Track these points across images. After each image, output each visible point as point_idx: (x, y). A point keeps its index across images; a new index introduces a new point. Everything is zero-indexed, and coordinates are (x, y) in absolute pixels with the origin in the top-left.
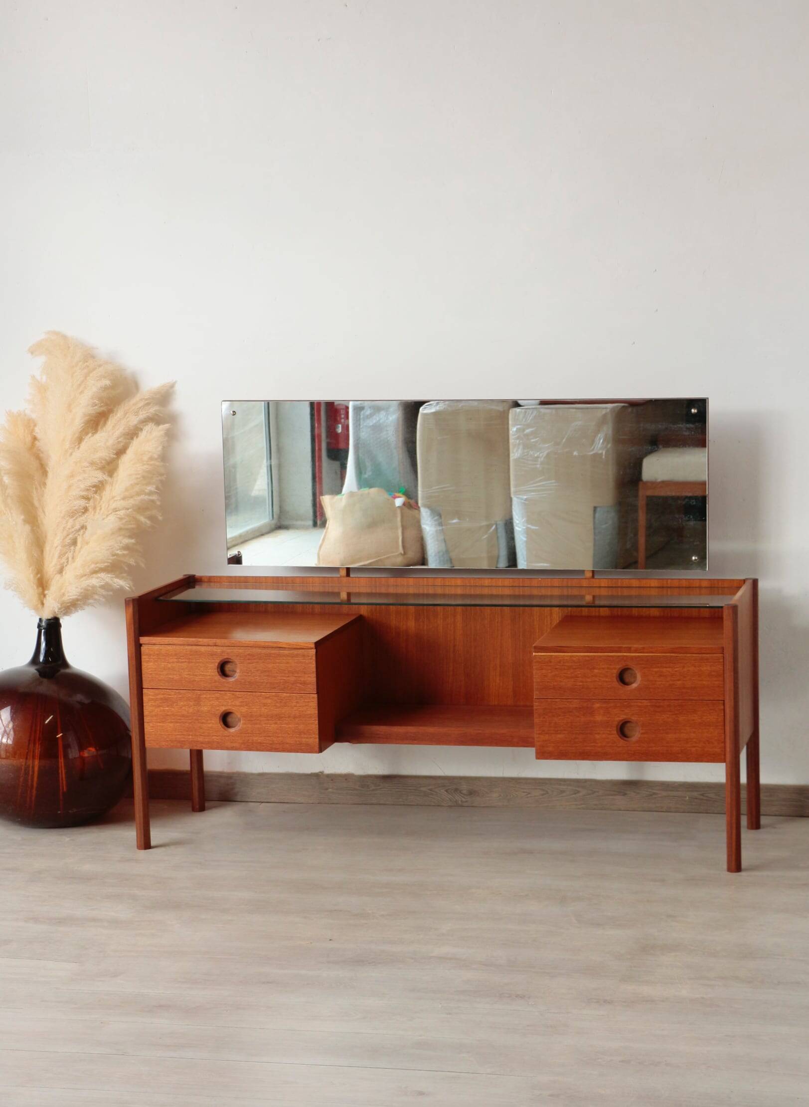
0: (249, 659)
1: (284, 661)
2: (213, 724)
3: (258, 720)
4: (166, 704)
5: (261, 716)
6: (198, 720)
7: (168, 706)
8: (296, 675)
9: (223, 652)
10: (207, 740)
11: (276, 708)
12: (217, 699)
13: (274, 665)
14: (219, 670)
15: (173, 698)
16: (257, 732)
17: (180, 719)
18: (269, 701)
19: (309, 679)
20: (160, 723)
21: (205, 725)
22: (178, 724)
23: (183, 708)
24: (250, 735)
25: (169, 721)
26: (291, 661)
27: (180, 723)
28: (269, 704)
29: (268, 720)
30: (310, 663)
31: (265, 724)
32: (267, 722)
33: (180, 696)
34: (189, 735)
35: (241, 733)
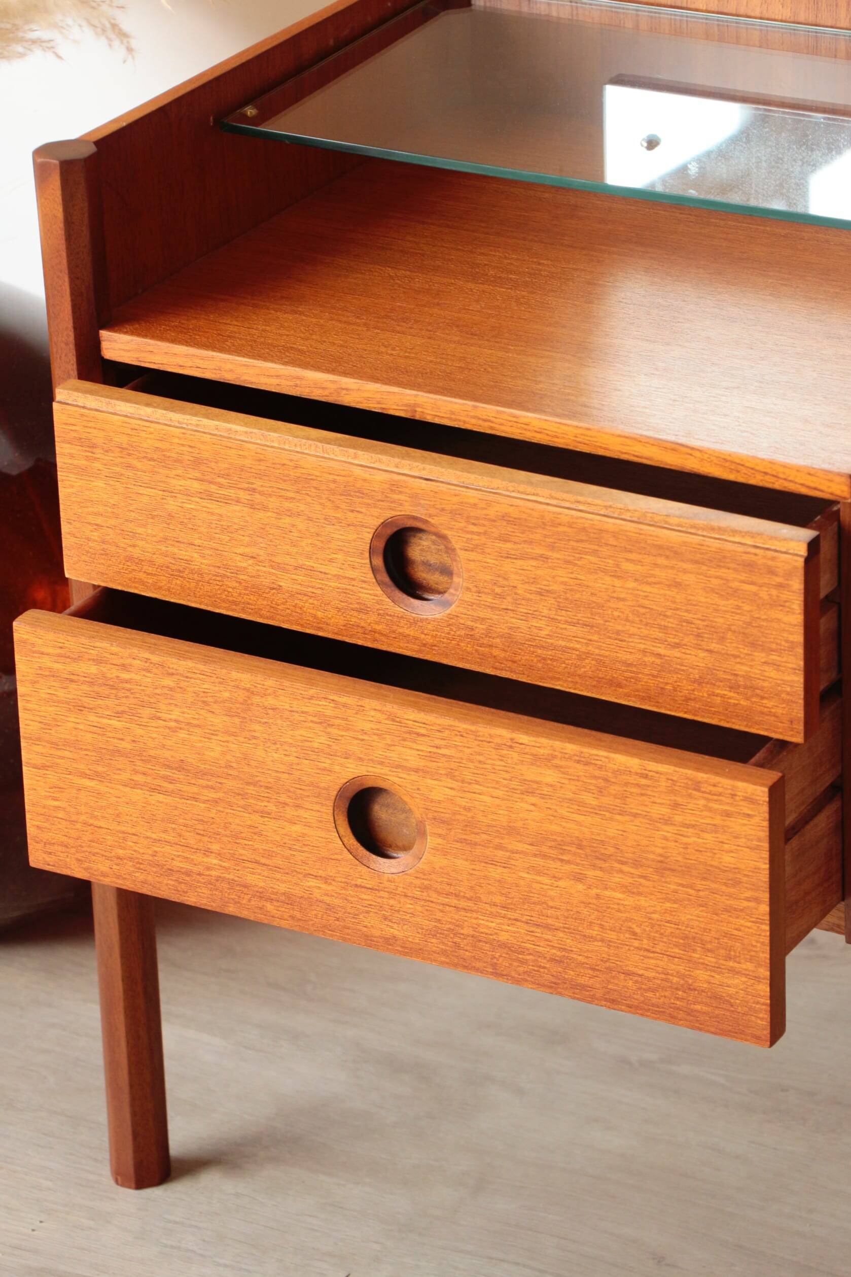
0: (504, 539)
1: (657, 572)
2: (308, 825)
3: (500, 847)
4: (109, 702)
5: (511, 831)
6: (244, 796)
7: (119, 715)
8: (714, 646)
9: (394, 487)
10: (282, 888)
11: (578, 812)
12: (325, 722)
13: (618, 583)
14: (379, 561)
15: (138, 684)
16: (498, 899)
17: (171, 781)
18: (550, 776)
19: (771, 673)
20: (83, 775)
21: (272, 825)
22: (161, 797)
23: (182, 734)
24: (463, 904)
25: (125, 776)
26: (690, 579)
27: (166, 793)
28: (546, 790)
29: (544, 856)
30: (775, 604)
31: (531, 869)
32: (539, 861)
33: (168, 682)
34: (208, 852)
35: (426, 888)
